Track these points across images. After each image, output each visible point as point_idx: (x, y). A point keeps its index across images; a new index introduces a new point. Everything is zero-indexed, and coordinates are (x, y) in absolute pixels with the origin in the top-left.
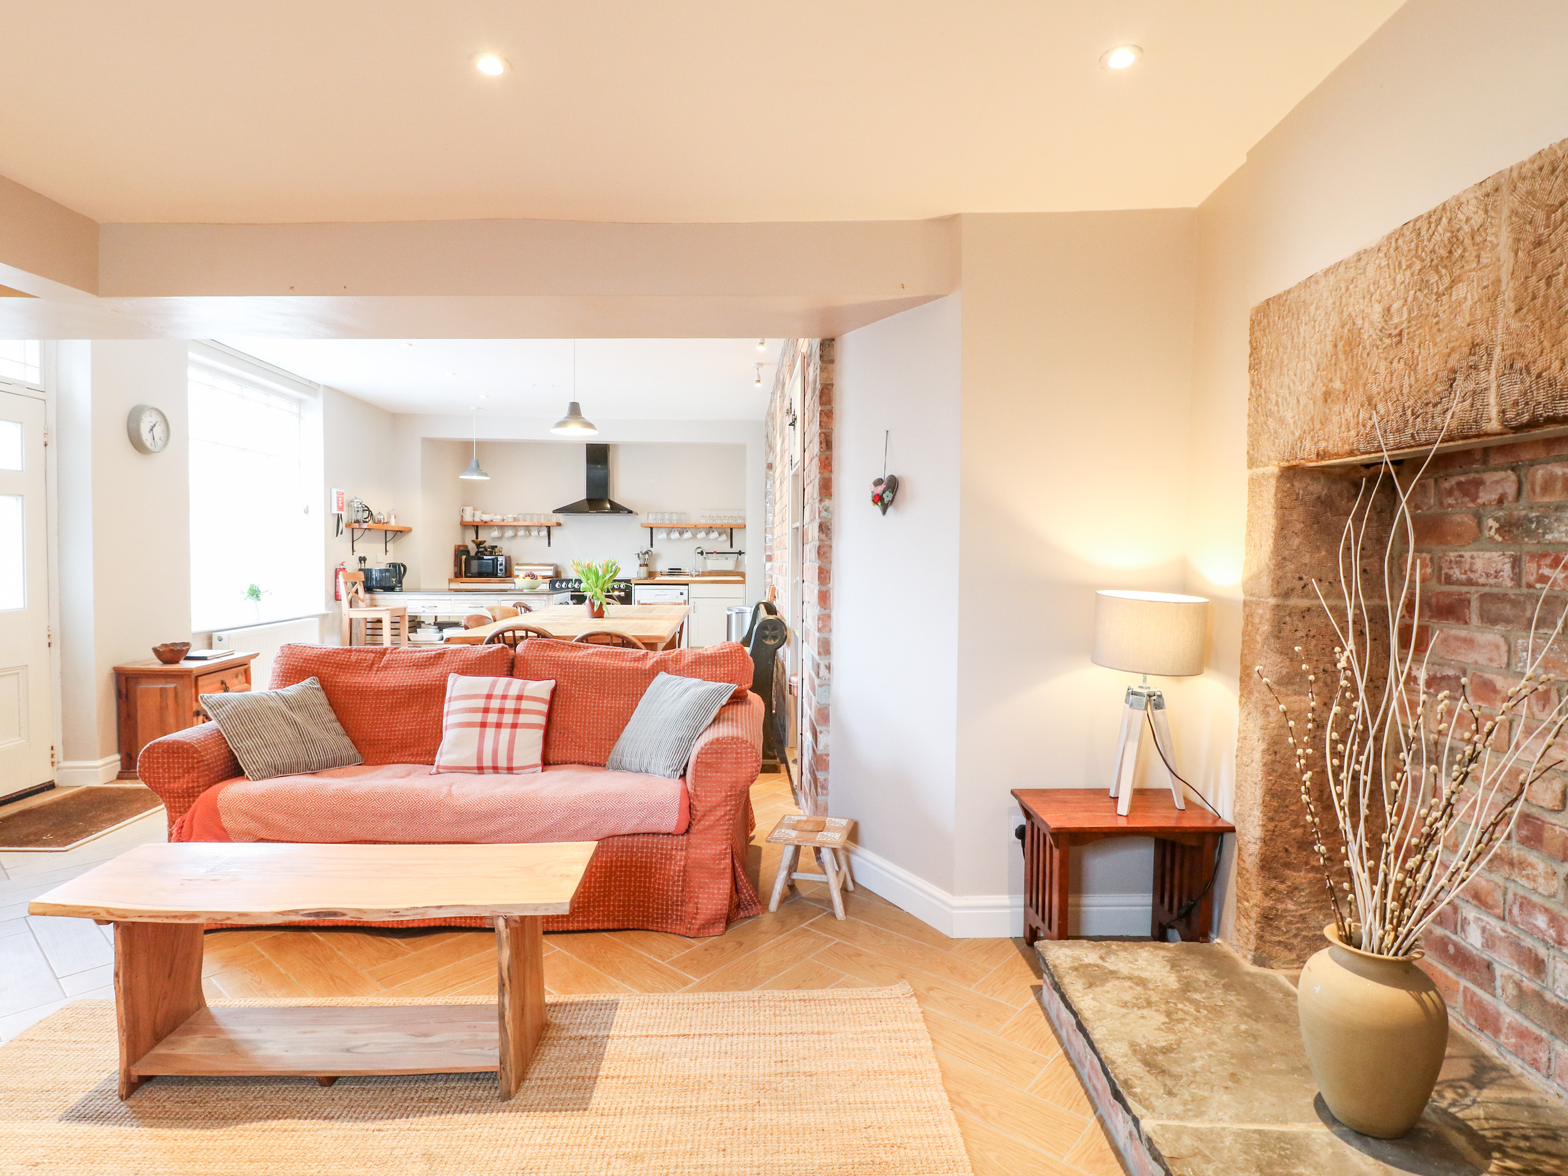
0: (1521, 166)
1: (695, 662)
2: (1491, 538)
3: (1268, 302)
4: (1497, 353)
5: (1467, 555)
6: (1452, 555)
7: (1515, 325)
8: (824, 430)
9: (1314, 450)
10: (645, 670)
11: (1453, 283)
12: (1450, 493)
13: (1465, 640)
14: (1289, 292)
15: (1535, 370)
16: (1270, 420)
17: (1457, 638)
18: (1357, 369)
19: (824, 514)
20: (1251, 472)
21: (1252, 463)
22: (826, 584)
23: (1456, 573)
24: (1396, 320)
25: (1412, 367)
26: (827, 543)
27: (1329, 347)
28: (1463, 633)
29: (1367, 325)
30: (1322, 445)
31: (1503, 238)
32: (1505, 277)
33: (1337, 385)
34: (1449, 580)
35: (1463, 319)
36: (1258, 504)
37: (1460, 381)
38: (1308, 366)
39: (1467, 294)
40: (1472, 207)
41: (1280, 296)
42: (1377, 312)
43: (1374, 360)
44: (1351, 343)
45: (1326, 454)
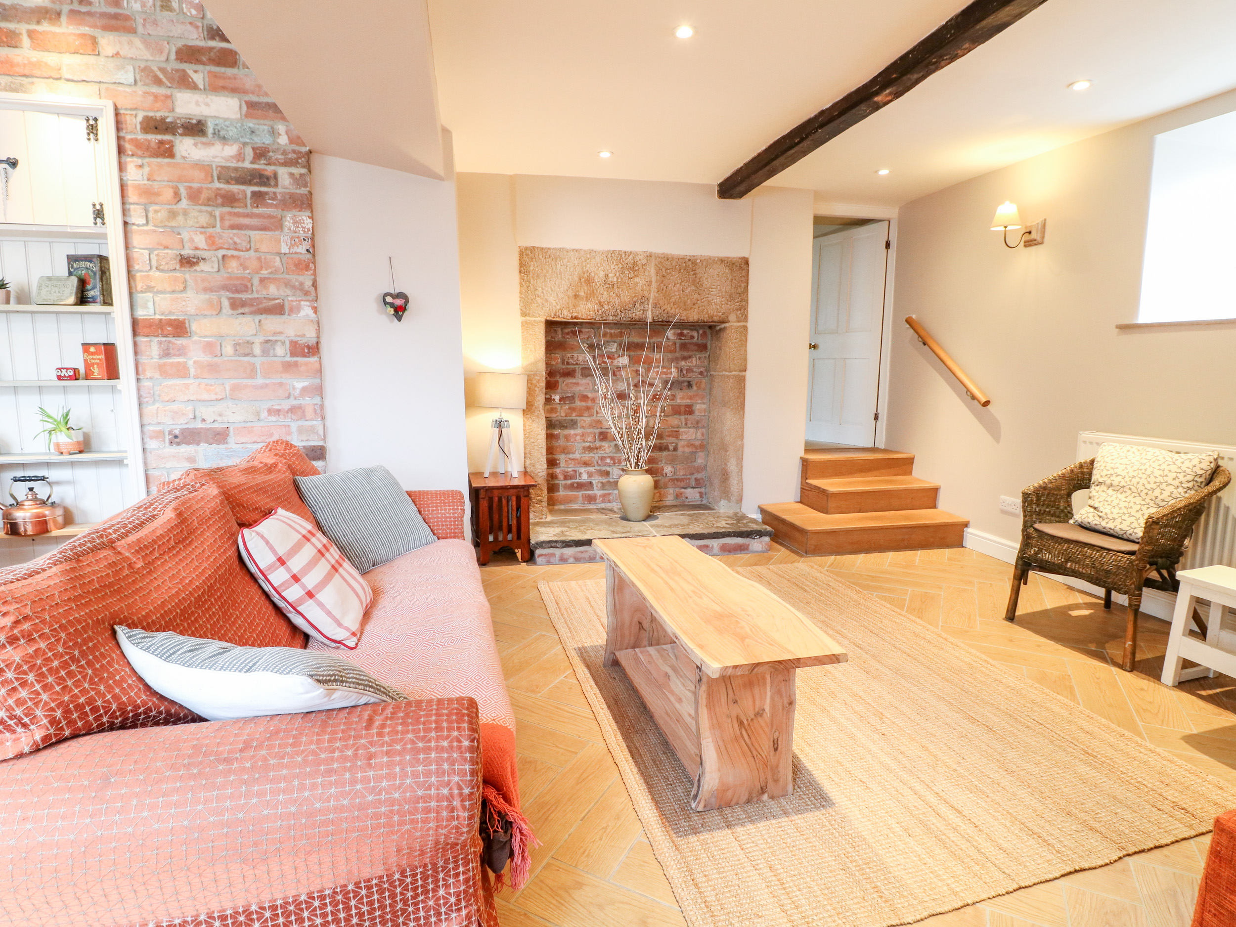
0: (658, 254)
3: (534, 247)
4: (651, 301)
5: (575, 355)
6: (569, 355)
7: (657, 295)
9: (570, 315)
11: (635, 276)
13: (575, 383)
14: (549, 249)
15: (663, 308)
16: (537, 298)
17: (572, 383)
18: (593, 291)
20: (524, 318)
21: (524, 314)
23: (571, 361)
24: (611, 279)
25: (619, 297)
26: (319, 340)
27: (577, 279)
28: (574, 381)
29: (596, 277)
30: (575, 314)
31: (653, 271)
32: (654, 280)
33: (582, 294)
34: (568, 363)
35: (639, 288)
36: (531, 333)
37: (637, 305)
38: (563, 282)
39: (640, 281)
40: (642, 257)
41: (543, 249)
42: (602, 274)
43: (601, 290)
44: (589, 281)
45: (576, 318)
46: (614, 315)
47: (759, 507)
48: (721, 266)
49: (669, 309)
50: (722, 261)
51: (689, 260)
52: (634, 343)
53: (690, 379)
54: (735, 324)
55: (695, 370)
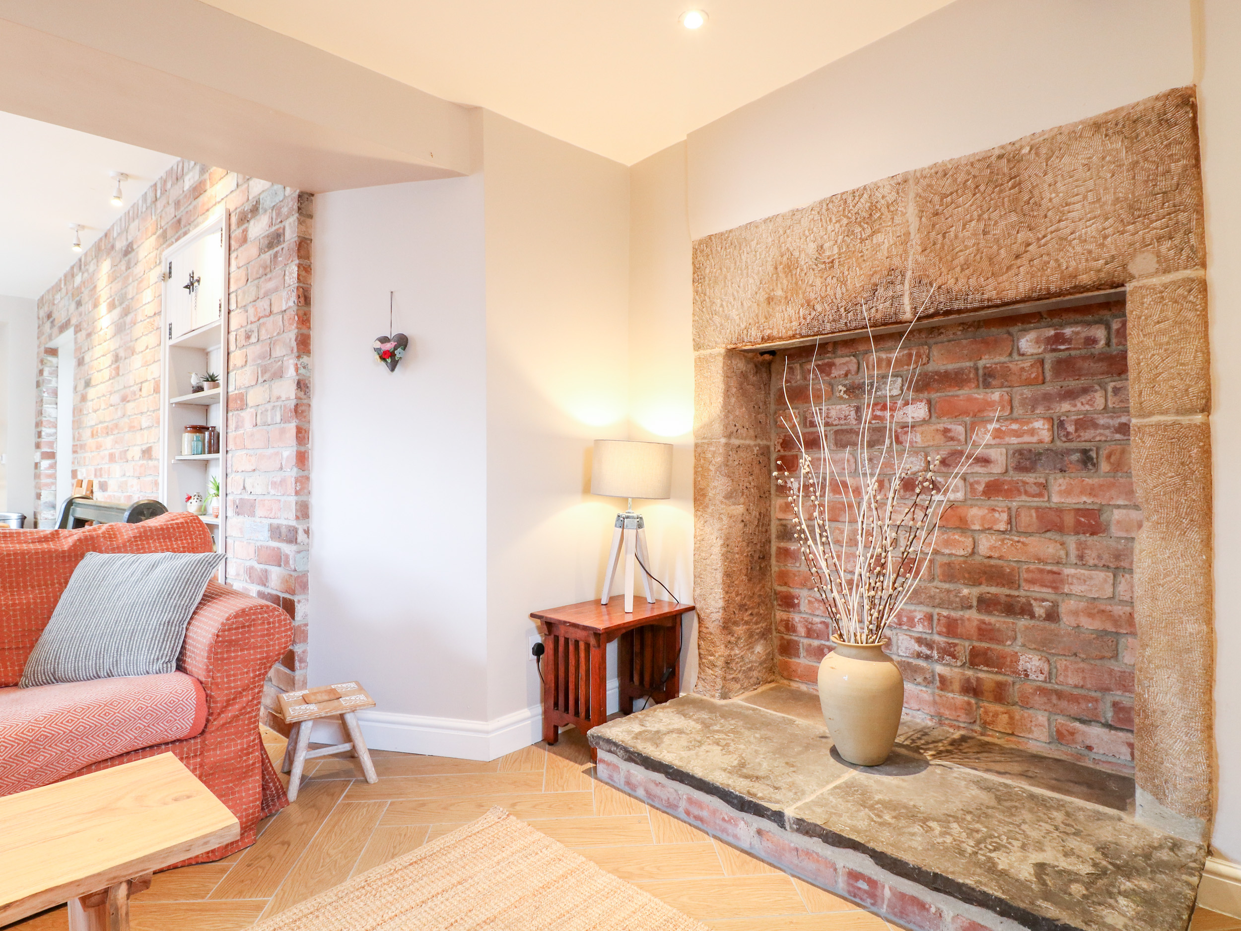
0: (922, 170)
1: (140, 537)
2: (841, 398)
3: (710, 237)
4: (909, 274)
6: (814, 409)
7: (921, 259)
8: (301, 285)
9: (759, 335)
10: (64, 552)
11: (874, 233)
12: (812, 371)
13: (824, 460)
14: (731, 231)
15: (936, 285)
16: (716, 317)
17: (818, 460)
18: (796, 284)
19: (302, 371)
20: (697, 353)
21: (698, 347)
22: (305, 444)
24: (828, 253)
25: (844, 283)
26: (305, 401)
27: (770, 269)
28: (822, 455)
29: (803, 255)
30: (768, 332)
31: (911, 211)
32: (913, 229)
33: (779, 293)
35: (882, 254)
36: (706, 375)
37: (881, 291)
38: (751, 281)
39: (885, 240)
40: (886, 191)
41: (722, 234)
42: (812, 248)
43: (811, 278)
44: (790, 267)
45: (770, 338)
46: (834, 321)
48: (1098, 139)
49: (951, 281)
50: (1097, 126)
51: (1000, 157)
52: (937, 373)
53: (1087, 446)
54: (1155, 281)
55: (1101, 421)
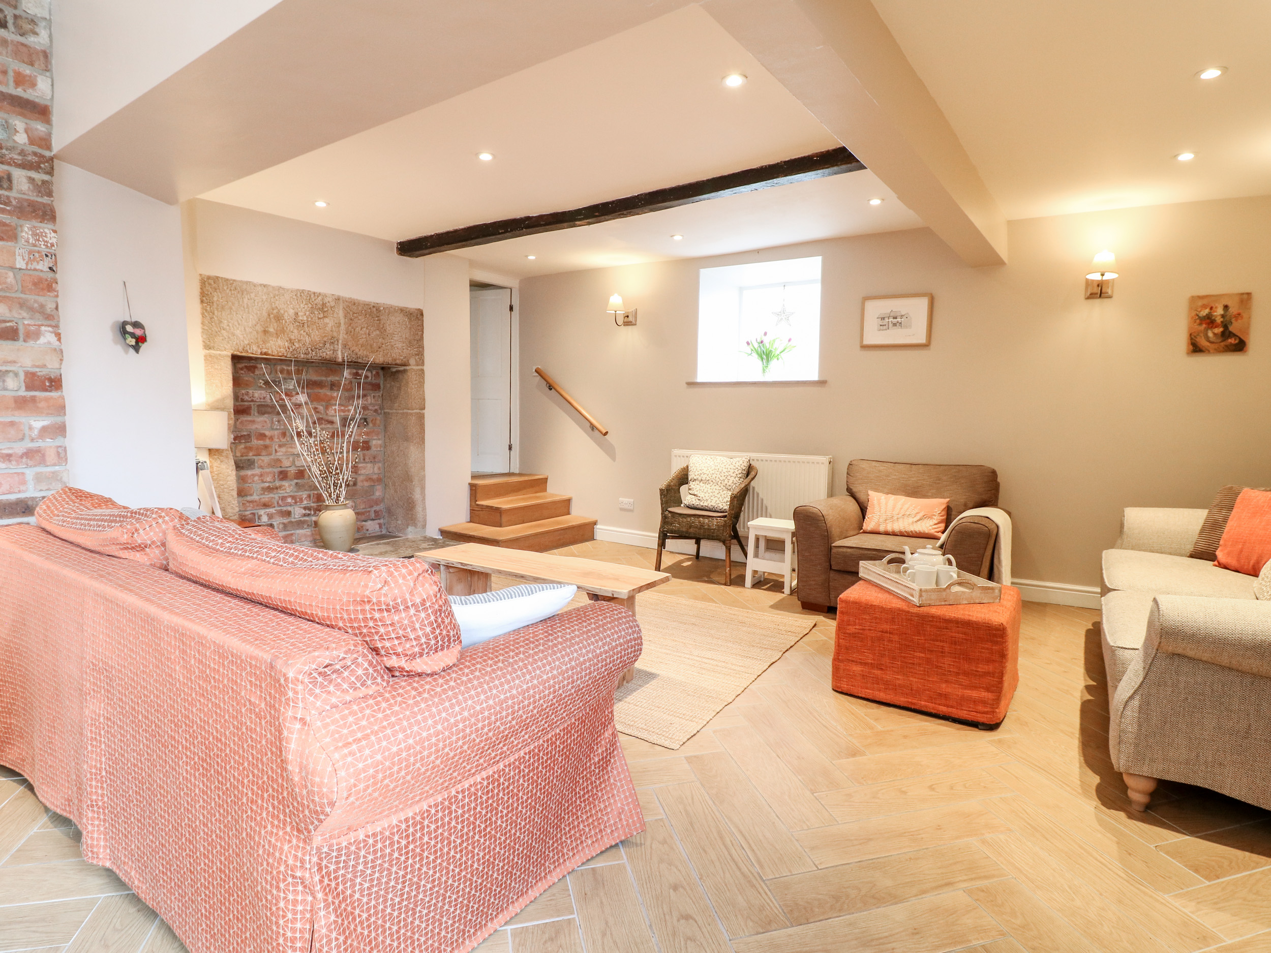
0: (346, 298)
2: (261, 387)
3: (217, 277)
4: (340, 341)
5: (251, 392)
6: (243, 391)
7: (346, 337)
9: (259, 351)
11: (325, 317)
12: (242, 369)
13: (251, 421)
14: (234, 280)
15: (352, 349)
16: (223, 332)
17: (246, 421)
18: (283, 328)
20: (207, 351)
21: (207, 347)
23: (246, 398)
24: (301, 318)
25: (309, 336)
27: (265, 314)
28: (249, 418)
29: (286, 314)
30: (264, 350)
31: (341, 314)
32: (342, 322)
33: (271, 330)
34: (242, 400)
35: (328, 329)
36: (216, 367)
37: (328, 345)
38: (251, 317)
39: (330, 322)
40: (330, 300)
41: (227, 280)
42: (291, 312)
43: (291, 327)
44: (278, 318)
45: (266, 354)
46: (305, 354)
47: (439, 529)
48: (401, 315)
49: (357, 350)
50: (402, 310)
51: (374, 307)
52: (311, 380)
53: (366, 417)
54: (415, 367)
55: (370, 408)
